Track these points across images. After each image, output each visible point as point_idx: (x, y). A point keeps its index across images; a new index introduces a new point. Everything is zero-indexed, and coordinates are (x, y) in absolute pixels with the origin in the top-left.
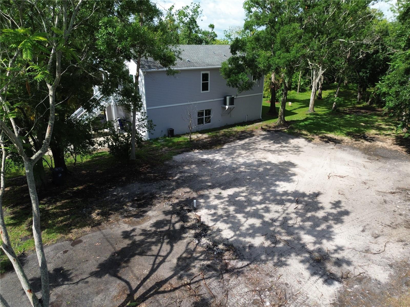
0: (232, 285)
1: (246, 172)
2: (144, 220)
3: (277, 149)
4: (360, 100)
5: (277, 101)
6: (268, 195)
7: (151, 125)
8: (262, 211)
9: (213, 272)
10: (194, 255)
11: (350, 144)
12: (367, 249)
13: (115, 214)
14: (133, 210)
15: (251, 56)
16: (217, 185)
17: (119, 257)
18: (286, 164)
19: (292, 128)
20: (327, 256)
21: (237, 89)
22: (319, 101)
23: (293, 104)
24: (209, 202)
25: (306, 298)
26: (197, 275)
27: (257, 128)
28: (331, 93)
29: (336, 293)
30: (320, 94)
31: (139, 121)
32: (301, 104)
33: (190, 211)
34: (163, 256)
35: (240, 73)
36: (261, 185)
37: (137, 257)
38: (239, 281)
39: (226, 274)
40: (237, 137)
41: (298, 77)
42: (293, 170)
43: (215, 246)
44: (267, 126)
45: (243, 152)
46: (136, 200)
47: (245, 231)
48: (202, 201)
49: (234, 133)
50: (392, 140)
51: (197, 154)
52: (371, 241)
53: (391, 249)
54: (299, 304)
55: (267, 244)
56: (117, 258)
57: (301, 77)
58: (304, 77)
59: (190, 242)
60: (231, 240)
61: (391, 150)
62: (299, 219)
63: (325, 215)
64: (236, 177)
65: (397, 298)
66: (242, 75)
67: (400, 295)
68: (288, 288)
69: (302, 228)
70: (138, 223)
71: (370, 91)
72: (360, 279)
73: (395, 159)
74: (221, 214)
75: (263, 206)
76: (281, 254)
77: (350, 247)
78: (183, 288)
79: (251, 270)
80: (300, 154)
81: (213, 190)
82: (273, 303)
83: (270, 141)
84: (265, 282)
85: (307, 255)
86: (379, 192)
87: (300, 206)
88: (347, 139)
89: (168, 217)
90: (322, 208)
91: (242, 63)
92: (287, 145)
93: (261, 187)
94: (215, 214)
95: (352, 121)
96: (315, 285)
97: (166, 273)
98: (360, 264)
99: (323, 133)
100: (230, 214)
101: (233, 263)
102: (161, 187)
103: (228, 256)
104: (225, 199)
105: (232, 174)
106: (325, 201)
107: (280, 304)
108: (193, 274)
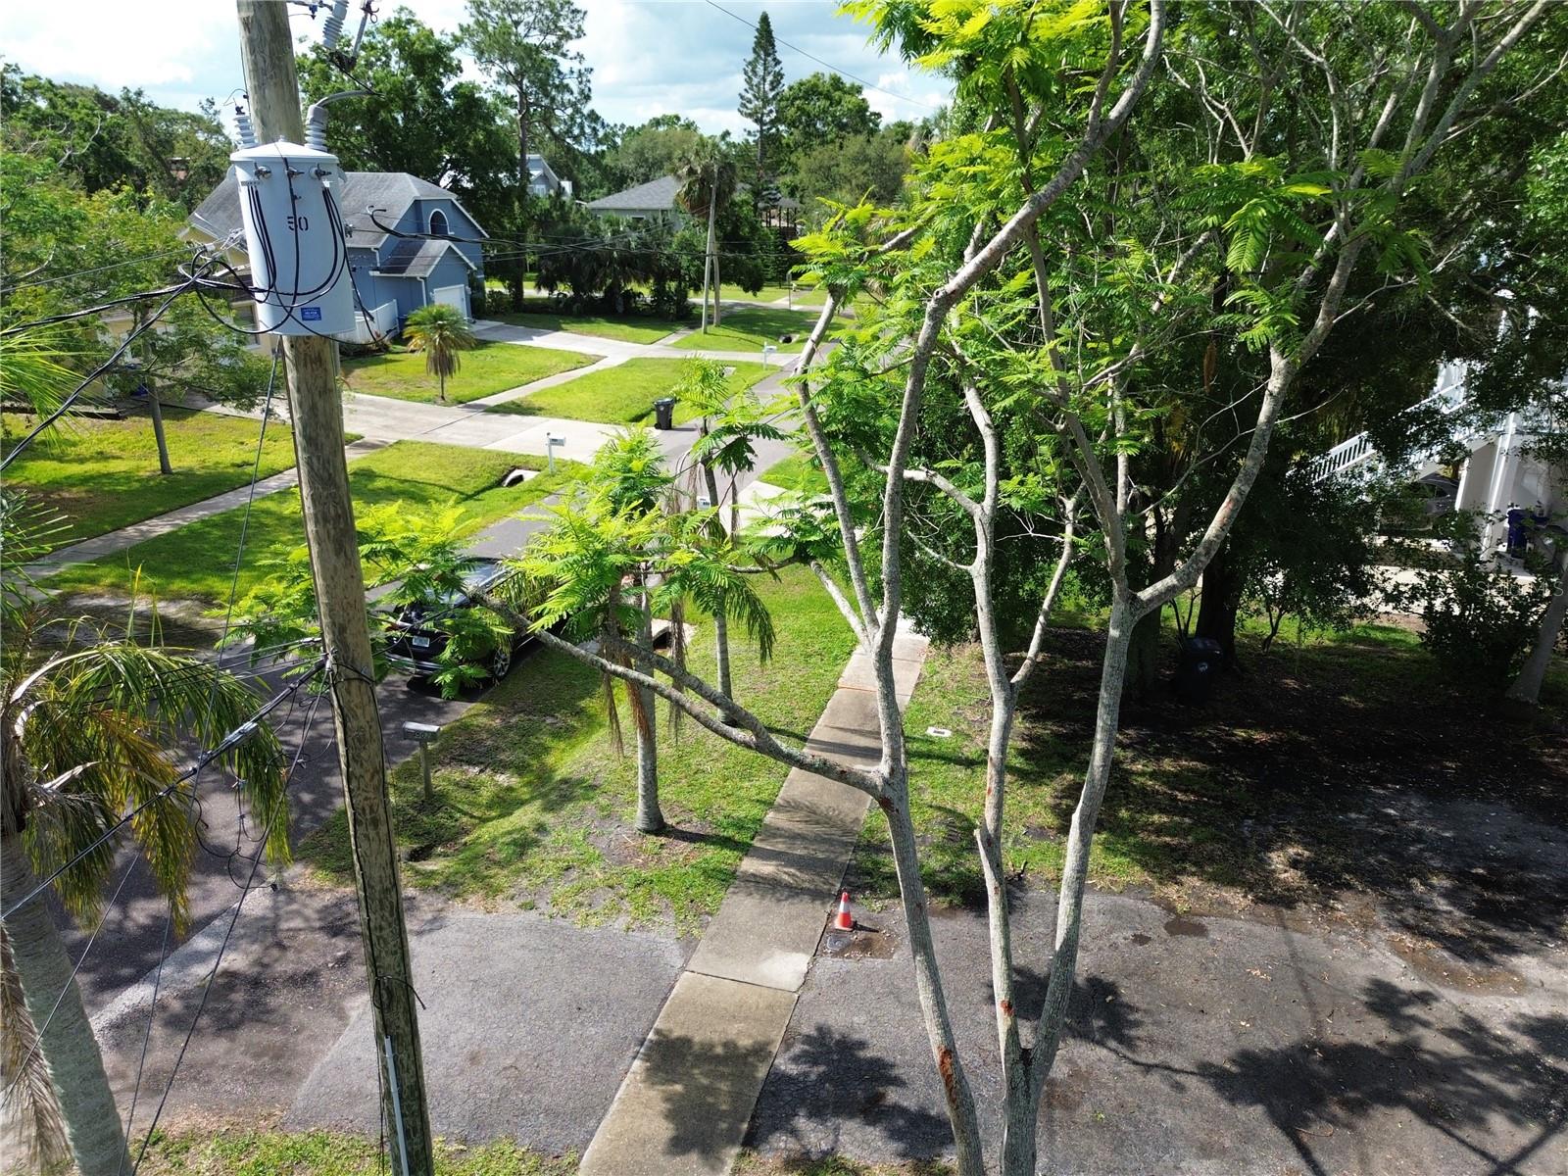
2: (1490, 978)
13: (1364, 892)
14: (1451, 917)
17: (1326, 1071)
46: (1478, 879)
56: (1316, 1067)
70: (1457, 980)
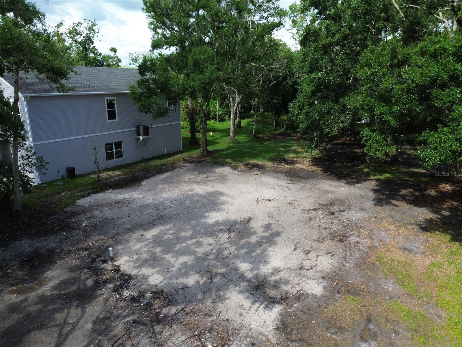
0: (166, 337)
2: (41, 283)
3: (203, 180)
4: (276, 127)
5: (198, 131)
8: (193, 246)
9: (141, 327)
10: (115, 311)
11: (272, 168)
12: (300, 266)
16: (138, 227)
18: (214, 194)
19: (216, 158)
20: (265, 281)
22: (239, 129)
23: (213, 133)
24: (129, 248)
25: (249, 329)
26: (120, 337)
27: (178, 160)
28: (249, 122)
29: (278, 316)
30: (239, 122)
31: (24, 159)
32: (222, 134)
33: (105, 262)
34: (72, 324)
36: (190, 219)
38: (174, 330)
39: (158, 326)
40: (157, 172)
41: (216, 106)
42: (222, 199)
43: (141, 297)
44: (189, 157)
45: (166, 186)
46: (26, 261)
47: (176, 273)
48: (120, 247)
49: (153, 167)
50: (309, 161)
52: (304, 258)
53: (321, 263)
54: (243, 338)
55: (203, 281)
57: (219, 106)
58: (221, 106)
59: (109, 299)
60: (160, 285)
61: (309, 171)
62: (234, 248)
63: (258, 239)
64: (160, 215)
65: (332, 307)
67: (335, 303)
68: (229, 323)
69: (237, 257)
70: (32, 289)
71: (284, 118)
72: (299, 297)
73: (313, 178)
74: (145, 258)
75: (194, 240)
76: (219, 289)
77: (285, 267)
79: (187, 314)
80: (226, 182)
81: (133, 232)
82: (215, 345)
83: (195, 172)
84: (203, 324)
85: (246, 284)
86: (304, 211)
87: (232, 235)
88: (269, 164)
89: (76, 275)
90: (255, 233)
92: (213, 175)
93: (190, 221)
94: (138, 259)
95: (272, 147)
96: (257, 313)
98: (296, 282)
99: (247, 160)
100: (156, 257)
101: (165, 311)
102: (63, 239)
103: (158, 305)
104: (148, 241)
105: (155, 212)
106: (257, 225)
107: (223, 343)
108: (116, 336)
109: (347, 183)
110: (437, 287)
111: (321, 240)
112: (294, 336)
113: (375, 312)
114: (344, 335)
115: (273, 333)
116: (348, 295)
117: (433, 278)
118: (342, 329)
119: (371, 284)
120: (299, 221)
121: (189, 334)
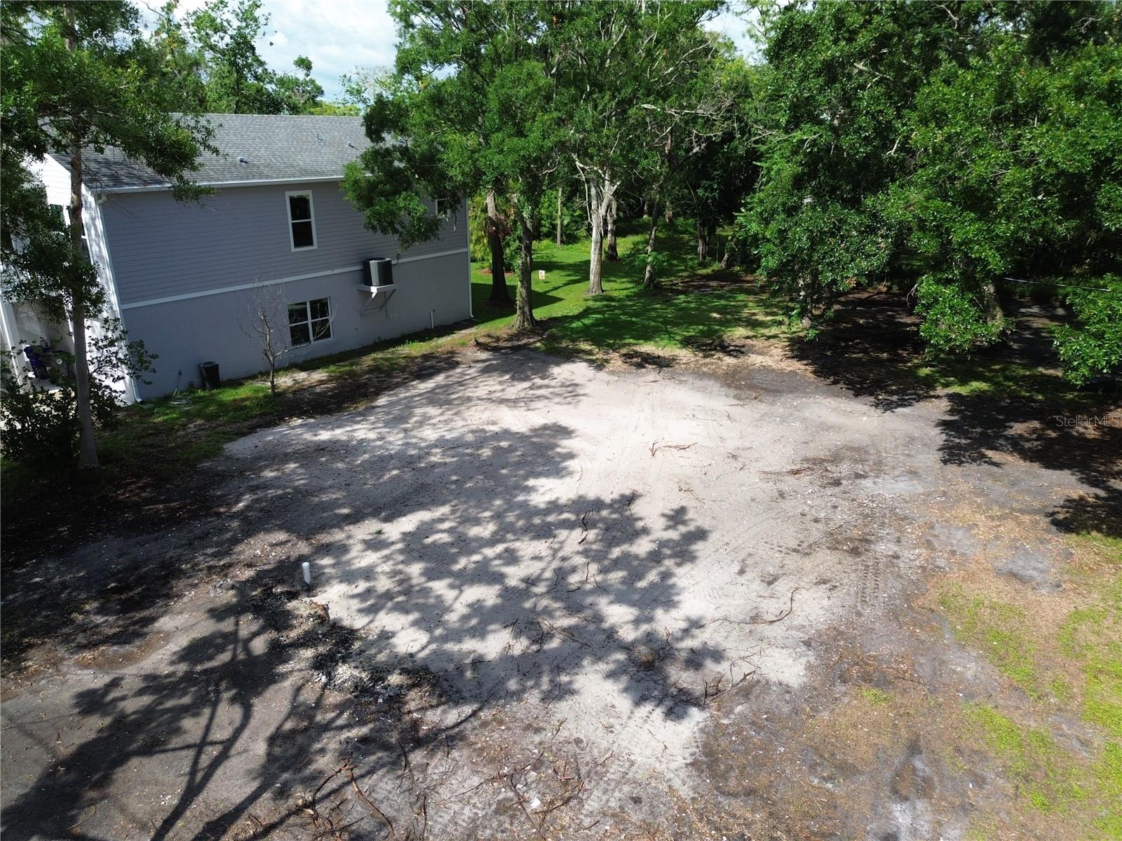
0: (435, 777)
1: (445, 464)
2: (148, 645)
3: (522, 395)
4: (704, 257)
5: (510, 269)
6: (510, 517)
7: (141, 356)
8: (497, 562)
9: (380, 754)
10: (319, 718)
11: (692, 365)
12: (753, 614)
13: (43, 643)
14: (107, 623)
15: (425, 147)
16: (368, 511)
17: (72, 776)
18: (547, 432)
19: (553, 338)
20: (668, 648)
21: (396, 237)
22: (612, 264)
23: (549, 274)
24: (348, 562)
25: (627, 764)
26: (331, 773)
27: (463, 344)
28: (638, 243)
29: (697, 735)
30: (613, 247)
31: (99, 348)
32: (568, 276)
33: (292, 596)
34: (221, 743)
35: (400, 194)
36: (491, 494)
37: (135, 762)
38: (454, 763)
39: (416, 752)
40: (411, 373)
41: (555, 204)
42: (566, 445)
43: (376, 681)
44: (489, 336)
45: (432, 411)
46: (115, 590)
47: (457, 625)
48: (326, 561)
49: (403, 362)
50: (783, 348)
51: (299, 431)
52: (761, 593)
53: (804, 606)
54: (613, 784)
55: (520, 646)
56: (64, 779)
57: (564, 204)
58: (569, 204)
59: (303, 685)
60: (422, 655)
61: (781, 373)
62: (594, 568)
63: (654, 546)
64: (420, 481)
65: (826, 715)
66: (405, 199)
67: (832, 706)
68: (582, 750)
69: (601, 589)
70: (129, 659)
71: (724, 234)
72: (747, 690)
73: (791, 392)
74: (386, 588)
75: (500, 548)
76: (558, 667)
77: (718, 615)
78: (292, 820)
79: (485, 724)
80: (578, 402)
81: (358, 525)
82: (548, 798)
83: (502, 376)
84: (522, 750)
85: (621, 656)
86: (766, 474)
87: (592, 534)
88: (685, 354)
89: (227, 626)
90: (645, 531)
91: (402, 165)
92: (546, 382)
93: (491, 499)
94: (369, 592)
95: (692, 309)
96: (647, 726)
97: (236, 789)
98: (742, 654)
99: (629, 345)
100: (412, 586)
101: (433, 717)
102: (195, 539)
103: (417, 702)
104: (394, 548)
105: (408, 476)
106: (650, 512)
107: (567, 794)
108: (321, 772)
109: (877, 406)
110: (1085, 672)
111: (803, 550)
112: (732, 783)
113: (929, 728)
114: (853, 783)
115: (683, 773)
116: (865, 686)
117: (1077, 648)
118: (847, 770)
119: (922, 660)
120: (753, 500)
121: (489, 771)
